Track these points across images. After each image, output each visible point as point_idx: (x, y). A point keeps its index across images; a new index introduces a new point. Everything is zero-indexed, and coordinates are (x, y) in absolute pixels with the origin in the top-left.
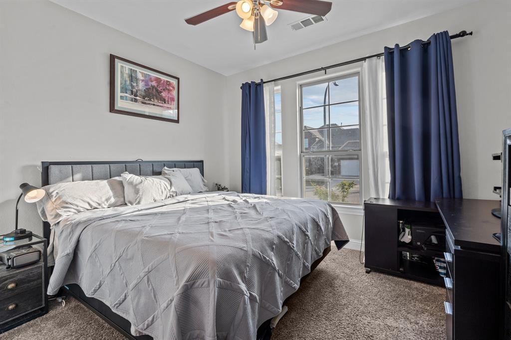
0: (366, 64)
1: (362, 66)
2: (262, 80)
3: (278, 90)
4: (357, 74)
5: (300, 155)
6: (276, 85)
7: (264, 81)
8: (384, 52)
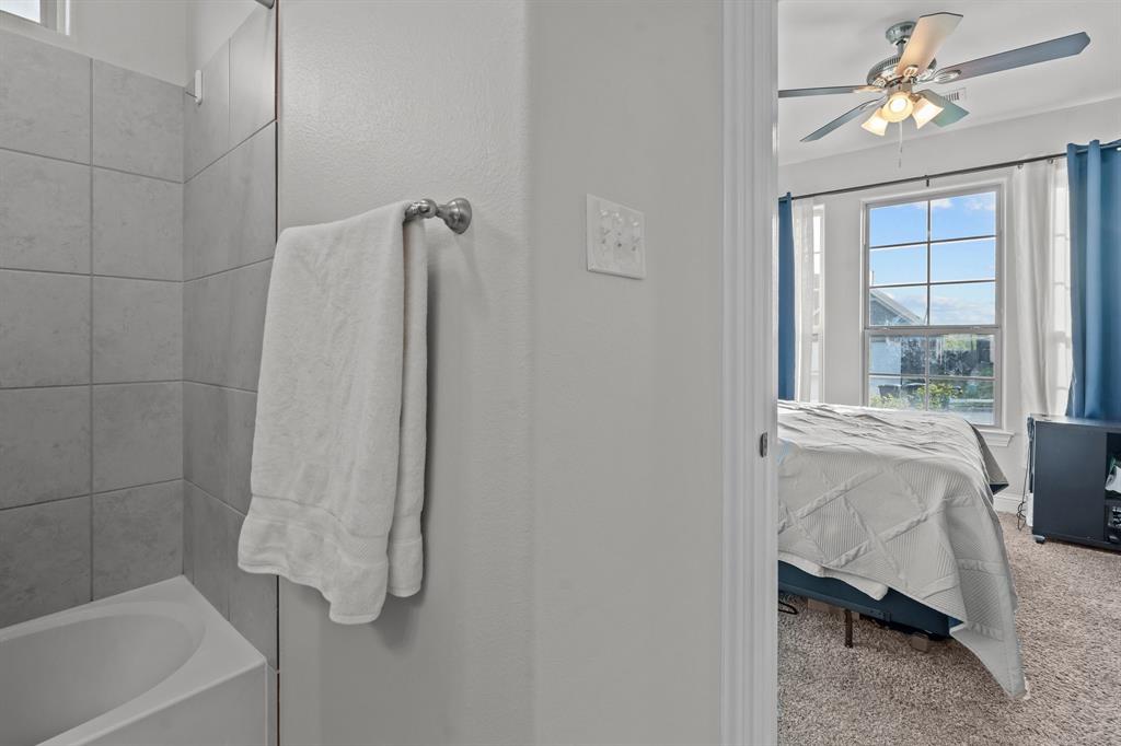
0: (1021, 173)
1: (1010, 176)
2: (789, 194)
3: (819, 212)
4: (998, 187)
5: (863, 333)
6: (817, 203)
7: (793, 196)
8: (1066, 151)
